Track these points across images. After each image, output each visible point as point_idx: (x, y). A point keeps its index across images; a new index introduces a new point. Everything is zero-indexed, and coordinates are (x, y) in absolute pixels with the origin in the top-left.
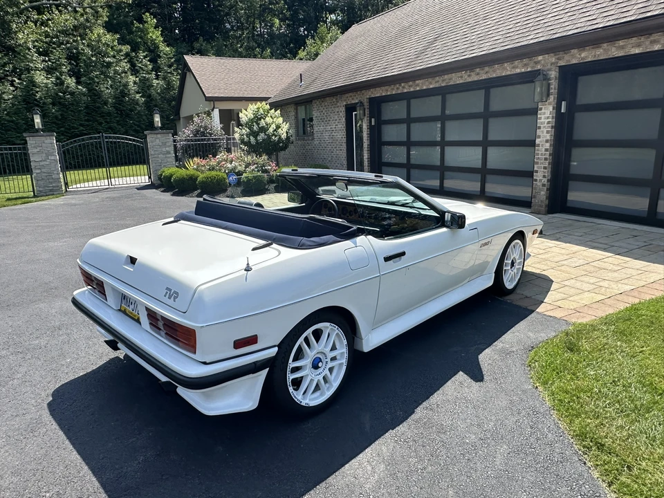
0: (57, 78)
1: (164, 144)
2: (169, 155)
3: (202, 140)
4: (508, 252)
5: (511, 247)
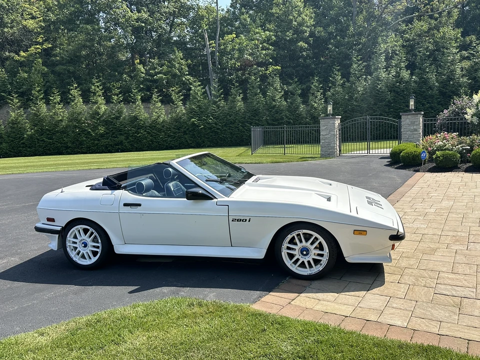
0: (397, 72)
1: (413, 123)
2: (416, 132)
3: (455, 119)
4: (290, 237)
5: (294, 234)
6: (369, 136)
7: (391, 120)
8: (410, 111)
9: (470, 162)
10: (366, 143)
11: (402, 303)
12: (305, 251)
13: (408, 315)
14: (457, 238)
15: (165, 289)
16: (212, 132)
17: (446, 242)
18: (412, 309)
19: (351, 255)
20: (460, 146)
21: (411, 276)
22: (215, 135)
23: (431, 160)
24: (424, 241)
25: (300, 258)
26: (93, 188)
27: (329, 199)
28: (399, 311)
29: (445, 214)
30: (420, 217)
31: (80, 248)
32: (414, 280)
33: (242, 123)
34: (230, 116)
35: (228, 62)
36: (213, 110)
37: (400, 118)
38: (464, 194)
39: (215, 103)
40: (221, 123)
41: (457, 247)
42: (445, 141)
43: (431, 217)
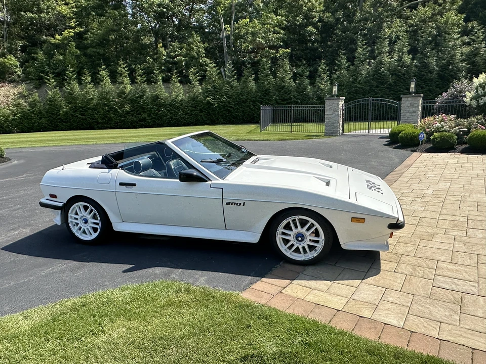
1: (412, 105)
2: (415, 114)
3: (453, 102)
4: (285, 222)
5: (290, 219)
6: (370, 116)
7: (391, 102)
8: (410, 93)
9: (465, 143)
10: (367, 123)
11: (399, 296)
12: (300, 237)
13: (405, 312)
14: (456, 222)
15: (158, 270)
16: (225, 110)
17: (444, 227)
18: (409, 305)
19: (347, 242)
20: (457, 128)
21: (408, 264)
22: (228, 113)
23: (428, 141)
24: (421, 225)
25: (294, 243)
26: (93, 166)
27: (328, 184)
28: (394, 306)
29: (443, 196)
30: (417, 199)
31: (81, 224)
32: (411, 270)
33: (252, 102)
34: (242, 96)
35: (241, 45)
36: (226, 89)
37: (400, 100)
38: (461, 175)
39: (229, 83)
40: (233, 101)
41: (455, 233)
42: (443, 123)
43: (428, 199)
